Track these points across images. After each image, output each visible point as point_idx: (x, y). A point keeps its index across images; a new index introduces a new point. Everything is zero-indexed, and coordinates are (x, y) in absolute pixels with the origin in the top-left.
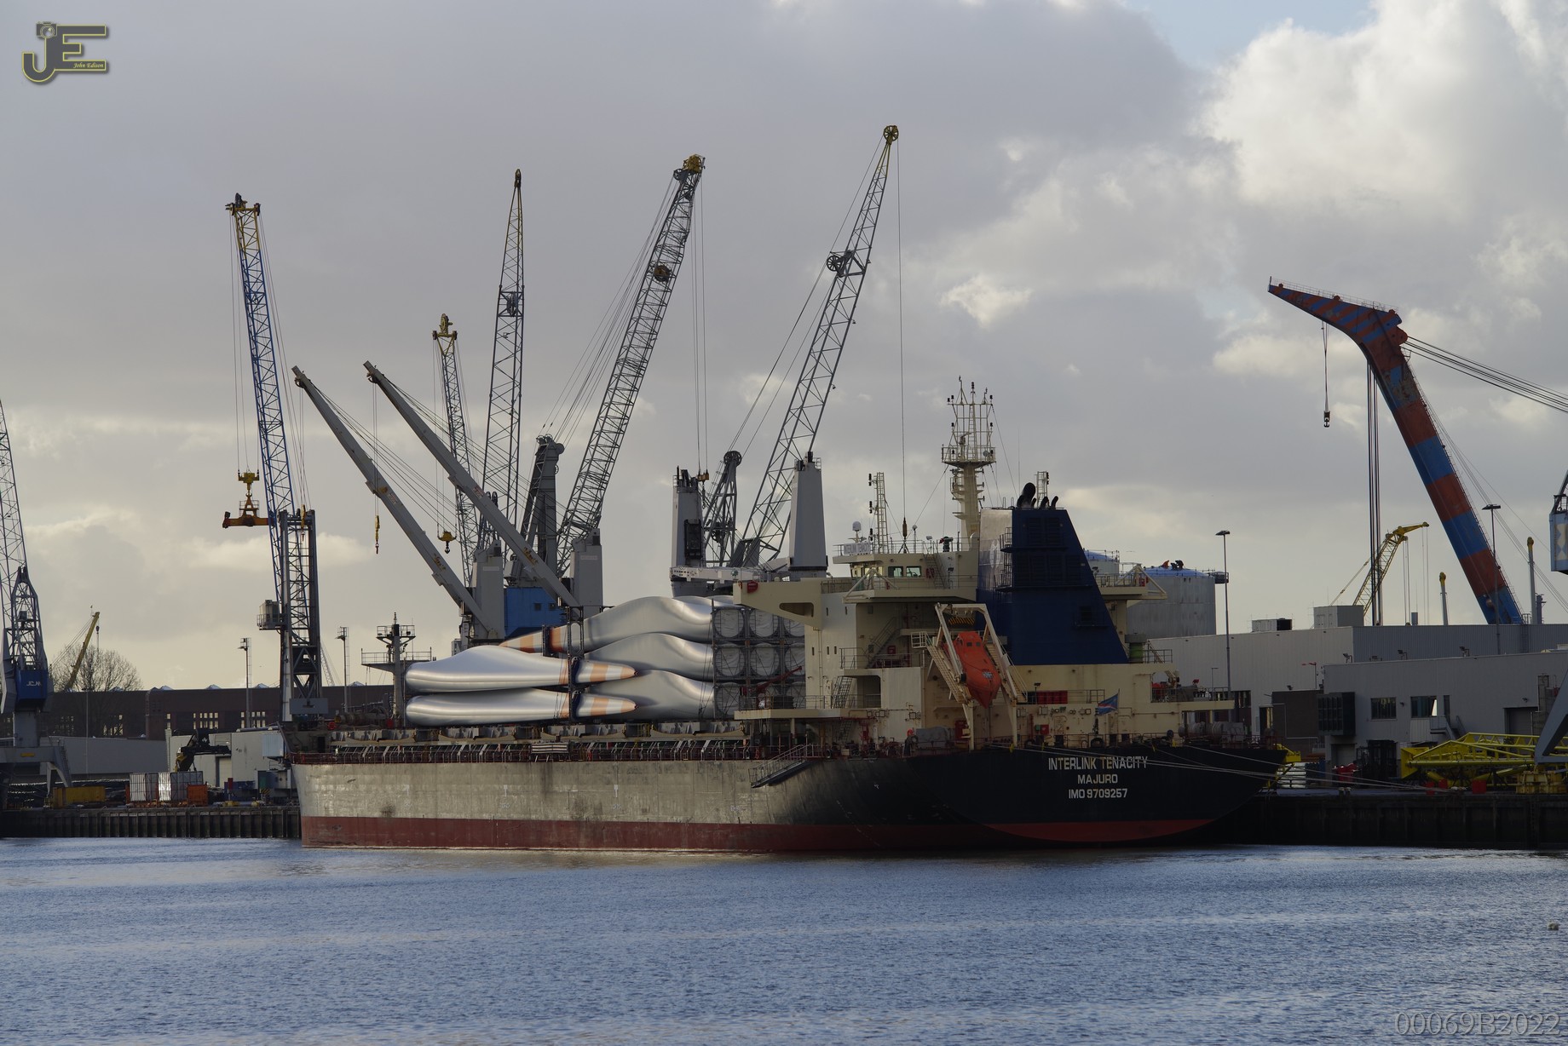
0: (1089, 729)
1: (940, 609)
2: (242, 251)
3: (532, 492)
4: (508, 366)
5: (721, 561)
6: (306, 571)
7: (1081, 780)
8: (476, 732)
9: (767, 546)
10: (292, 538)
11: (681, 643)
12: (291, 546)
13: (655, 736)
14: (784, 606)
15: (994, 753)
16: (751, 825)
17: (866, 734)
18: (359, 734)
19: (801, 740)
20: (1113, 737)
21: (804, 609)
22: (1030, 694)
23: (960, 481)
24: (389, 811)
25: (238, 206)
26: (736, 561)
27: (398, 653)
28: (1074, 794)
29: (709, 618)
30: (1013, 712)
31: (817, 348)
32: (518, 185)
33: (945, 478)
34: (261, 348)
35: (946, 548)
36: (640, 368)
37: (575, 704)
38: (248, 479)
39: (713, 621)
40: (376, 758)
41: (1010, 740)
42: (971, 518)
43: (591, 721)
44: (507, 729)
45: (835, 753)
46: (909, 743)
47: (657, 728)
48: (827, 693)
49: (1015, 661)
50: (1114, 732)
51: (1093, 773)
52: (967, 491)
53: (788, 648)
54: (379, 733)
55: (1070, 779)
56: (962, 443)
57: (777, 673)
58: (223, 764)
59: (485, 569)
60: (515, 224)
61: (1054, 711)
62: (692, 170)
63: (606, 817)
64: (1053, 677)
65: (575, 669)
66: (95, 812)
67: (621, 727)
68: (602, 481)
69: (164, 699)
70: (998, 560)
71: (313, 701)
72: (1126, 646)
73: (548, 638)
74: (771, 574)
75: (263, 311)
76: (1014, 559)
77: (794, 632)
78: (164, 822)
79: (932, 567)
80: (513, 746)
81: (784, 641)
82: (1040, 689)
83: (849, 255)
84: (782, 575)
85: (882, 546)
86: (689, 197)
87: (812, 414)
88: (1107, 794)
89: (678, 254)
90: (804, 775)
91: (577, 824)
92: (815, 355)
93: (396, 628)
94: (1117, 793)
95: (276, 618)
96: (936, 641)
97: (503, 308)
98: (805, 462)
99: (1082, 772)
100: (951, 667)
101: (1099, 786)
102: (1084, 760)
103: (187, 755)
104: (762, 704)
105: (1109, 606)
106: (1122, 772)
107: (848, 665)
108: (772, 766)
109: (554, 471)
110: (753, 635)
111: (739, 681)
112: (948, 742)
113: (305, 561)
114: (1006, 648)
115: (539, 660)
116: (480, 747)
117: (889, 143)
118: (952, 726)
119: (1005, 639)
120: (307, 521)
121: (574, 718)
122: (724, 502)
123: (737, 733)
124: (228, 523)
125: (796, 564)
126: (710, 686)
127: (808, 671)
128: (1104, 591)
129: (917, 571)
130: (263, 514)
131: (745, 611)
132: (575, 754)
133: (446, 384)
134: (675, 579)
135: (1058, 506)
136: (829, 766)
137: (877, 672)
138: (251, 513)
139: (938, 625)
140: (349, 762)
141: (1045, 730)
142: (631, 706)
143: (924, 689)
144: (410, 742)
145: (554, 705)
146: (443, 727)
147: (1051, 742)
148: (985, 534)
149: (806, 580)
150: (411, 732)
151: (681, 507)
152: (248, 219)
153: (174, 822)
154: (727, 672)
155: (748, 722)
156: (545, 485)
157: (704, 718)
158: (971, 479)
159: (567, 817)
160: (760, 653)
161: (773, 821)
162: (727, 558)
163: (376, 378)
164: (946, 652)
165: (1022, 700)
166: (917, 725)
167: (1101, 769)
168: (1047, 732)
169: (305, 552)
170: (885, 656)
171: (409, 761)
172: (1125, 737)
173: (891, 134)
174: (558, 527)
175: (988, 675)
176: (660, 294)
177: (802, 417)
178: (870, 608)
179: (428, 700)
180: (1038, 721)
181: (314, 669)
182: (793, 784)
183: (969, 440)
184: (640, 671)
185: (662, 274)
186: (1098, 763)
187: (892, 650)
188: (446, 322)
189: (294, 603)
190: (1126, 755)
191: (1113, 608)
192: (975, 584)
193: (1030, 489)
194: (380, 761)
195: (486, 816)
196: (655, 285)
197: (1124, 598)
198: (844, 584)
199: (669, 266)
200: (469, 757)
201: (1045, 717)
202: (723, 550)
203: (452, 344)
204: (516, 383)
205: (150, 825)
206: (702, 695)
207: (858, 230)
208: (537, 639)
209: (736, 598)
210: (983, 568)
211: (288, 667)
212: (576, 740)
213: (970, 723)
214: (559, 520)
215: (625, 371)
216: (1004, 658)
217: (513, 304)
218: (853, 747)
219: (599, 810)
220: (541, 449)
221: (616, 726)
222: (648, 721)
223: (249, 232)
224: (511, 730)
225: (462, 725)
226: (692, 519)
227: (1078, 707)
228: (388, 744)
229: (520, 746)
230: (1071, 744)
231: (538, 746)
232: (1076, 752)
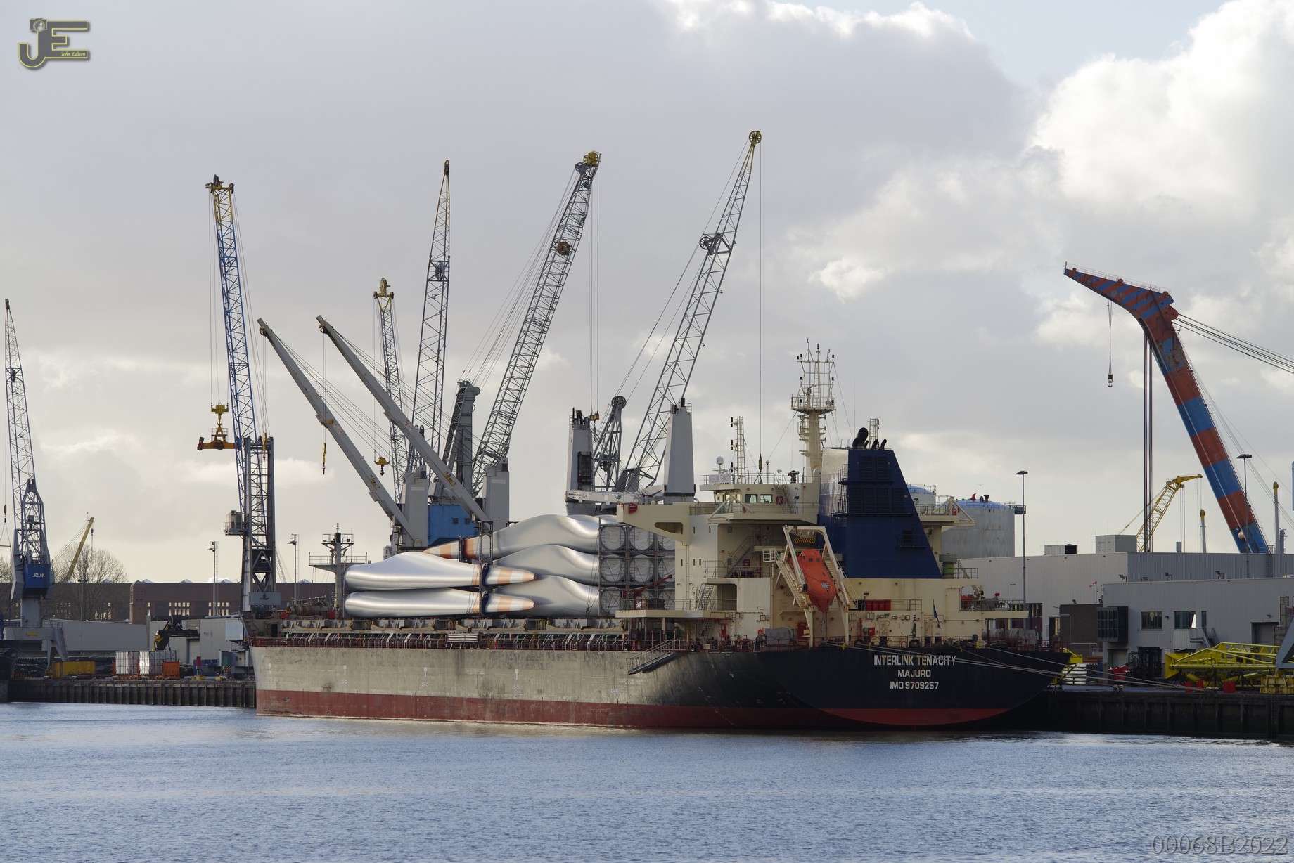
0: (908, 632)
1: (787, 531)
2: (219, 222)
3: (453, 426)
4: (435, 322)
5: (608, 486)
6: (265, 487)
7: (901, 674)
8: (402, 623)
9: (646, 475)
10: (254, 459)
11: (574, 553)
12: (254, 466)
13: (550, 630)
14: (658, 525)
15: (829, 649)
16: (627, 705)
17: (724, 632)
18: (306, 622)
19: (670, 636)
20: (928, 639)
21: (675, 527)
22: (860, 602)
23: (806, 425)
24: (329, 687)
25: (215, 185)
26: (620, 487)
27: (339, 556)
28: (894, 685)
29: (596, 533)
30: (845, 616)
31: (690, 312)
32: (447, 173)
33: (794, 420)
34: (232, 303)
35: (794, 480)
36: (544, 326)
37: (484, 602)
38: (219, 410)
39: (600, 536)
40: (319, 643)
41: (843, 640)
42: (815, 456)
43: (497, 616)
44: (428, 621)
45: (698, 648)
46: (759, 641)
47: (552, 623)
48: (692, 598)
49: (849, 574)
50: (928, 635)
51: (911, 669)
52: (812, 435)
53: (661, 559)
54: (322, 622)
55: (892, 672)
56: (808, 394)
57: (652, 580)
58: (193, 645)
59: (413, 489)
60: (444, 205)
61: (879, 617)
62: (590, 164)
63: (507, 696)
64: (879, 588)
65: (485, 573)
66: (86, 682)
67: (522, 622)
68: (511, 418)
69: (144, 589)
70: (837, 493)
71: (268, 595)
72: (940, 564)
73: (463, 547)
74: (649, 498)
75: (235, 272)
76: (849, 490)
77: (666, 546)
78: (144, 691)
79: (781, 496)
80: (432, 636)
81: (657, 554)
82: (868, 598)
83: (719, 236)
84: (657, 499)
85: (740, 477)
86: (587, 186)
87: (685, 367)
88: (922, 686)
89: (578, 233)
90: (672, 665)
91: (484, 701)
92: (689, 318)
93: (338, 536)
94: (930, 686)
95: (239, 525)
96: (783, 556)
97: (432, 274)
98: (679, 406)
99: (901, 668)
100: (795, 579)
101: (915, 679)
102: (904, 658)
103: (165, 636)
104: (639, 605)
105: (926, 531)
106: (934, 668)
107: (710, 575)
108: (647, 657)
109: (471, 409)
110: (632, 548)
111: (620, 586)
112: (791, 640)
113: (265, 479)
114: (841, 564)
115: (455, 565)
116: (405, 635)
117: (753, 145)
118: (795, 627)
119: (840, 556)
120: (266, 446)
121: (483, 613)
122: (611, 438)
123: (617, 629)
124: (202, 446)
125: (669, 491)
126: (596, 590)
127: (677, 579)
128: (922, 518)
129: (769, 498)
130: (231, 439)
131: (627, 528)
132: (483, 643)
133: (384, 335)
134: (569, 501)
135: (887, 447)
136: (693, 658)
137: (734, 581)
138: (221, 439)
139: (785, 543)
140: (297, 645)
141: (871, 632)
142: (530, 605)
143: (773, 596)
144: (347, 630)
145: (468, 602)
146: (375, 619)
147: (877, 642)
148: (826, 469)
149: (678, 504)
150: (348, 622)
151: (575, 442)
152: (224, 196)
153: (151, 692)
154: (610, 579)
155: (627, 620)
156: (463, 421)
157: (591, 616)
158: (815, 424)
159: (475, 695)
160: (637, 562)
161: (645, 702)
162: (612, 484)
163: (326, 329)
164: (792, 566)
165: (853, 606)
166: (766, 626)
167: (917, 666)
168: (873, 634)
169: (265, 472)
170: (741, 568)
171: (347, 646)
172: (938, 639)
173: (755, 138)
174: (474, 456)
175: (825, 585)
176: (562, 265)
177: (677, 369)
178: (730, 528)
179: (363, 595)
180: (867, 625)
181: (269, 568)
182: (662, 671)
183: (814, 391)
184: (539, 576)
185: (564, 249)
186: (915, 660)
187: (746, 563)
188: (385, 285)
189: (254, 514)
190: (938, 654)
191: (930, 533)
192: (817, 511)
193: (863, 433)
194: (322, 645)
195: (409, 693)
196: (558, 258)
197: (939, 525)
198: (709, 508)
199: (570, 242)
200: (396, 643)
201: (872, 621)
202: (609, 477)
203: (389, 303)
204: (442, 336)
205: (131, 694)
206: (590, 596)
207: (726, 216)
208: (454, 547)
209: (620, 517)
210: (823, 497)
211: (248, 567)
212: (485, 632)
213: (810, 625)
214: (475, 450)
215: (532, 328)
216: (838, 572)
217: (441, 272)
218: (713, 642)
219: (502, 690)
220: (461, 391)
221: (518, 621)
222: (544, 618)
223: (224, 207)
224: (431, 622)
225: (391, 617)
226: (584, 451)
227: (899, 614)
228: (329, 631)
229: (438, 636)
230: (893, 644)
231: (455, 635)
232: (897, 651)
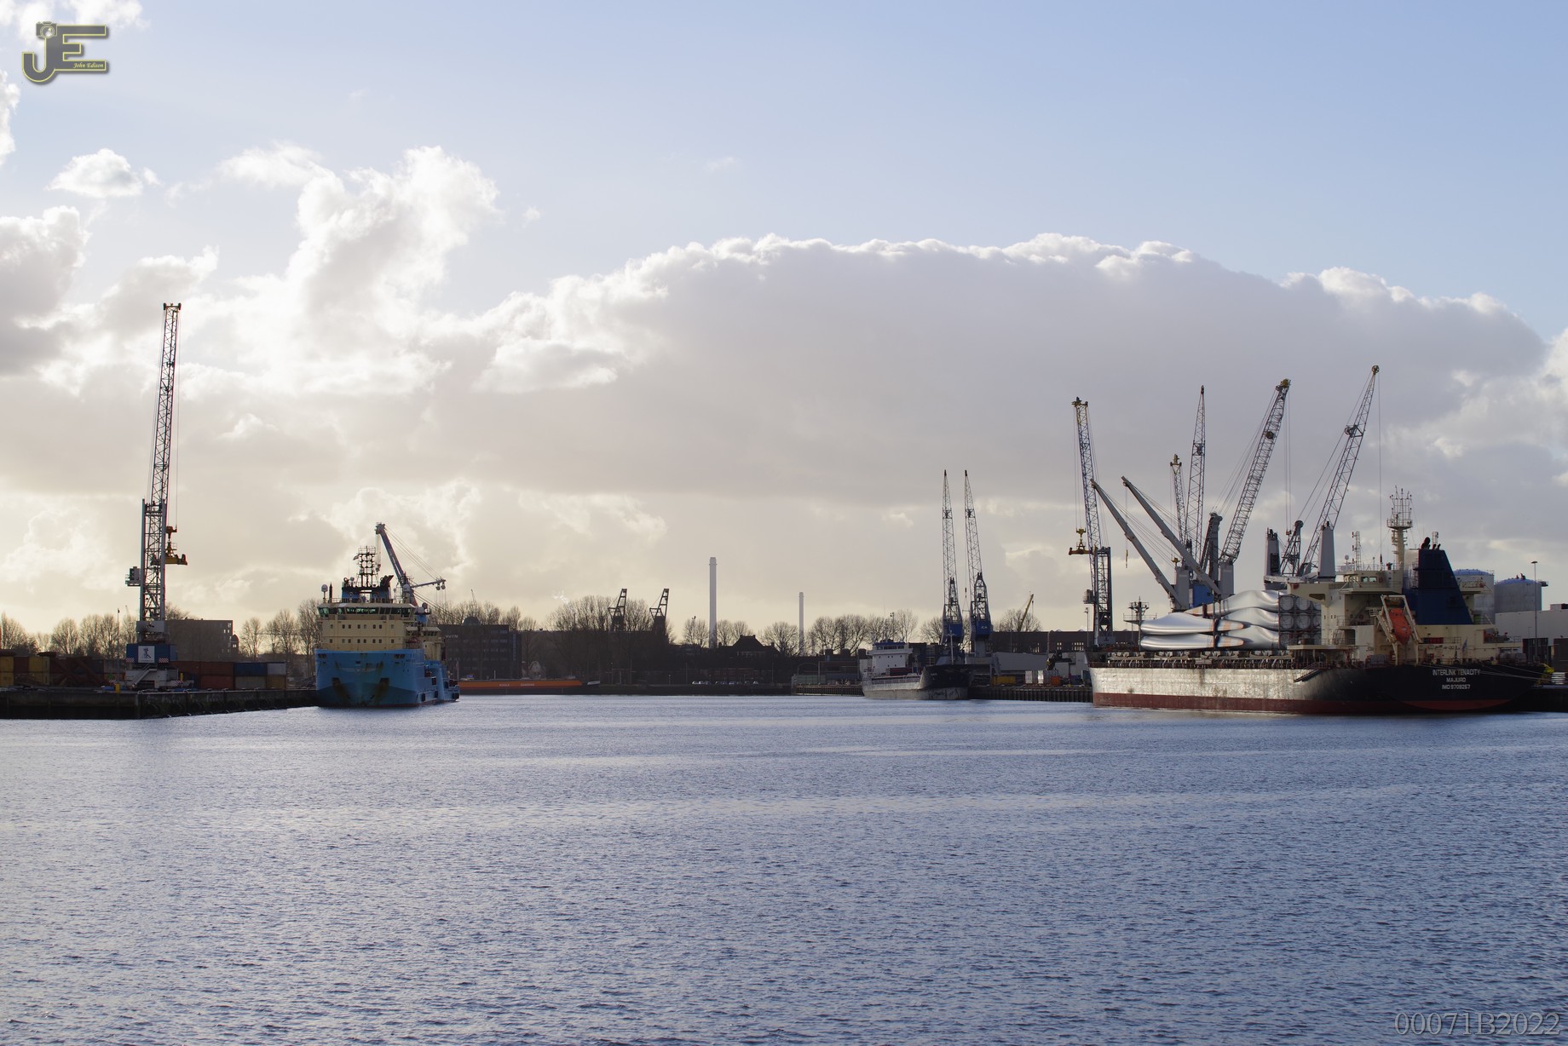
0: (1453, 656)
1: (1383, 598)
2: (1079, 424)
3: (1207, 540)
4: (1197, 479)
5: (1293, 573)
6: (1106, 576)
7: (1448, 680)
8: (1171, 654)
9: (1315, 566)
10: (1100, 559)
11: (1265, 612)
12: (1099, 564)
13: (1252, 657)
14: (1311, 595)
15: (1407, 667)
16: (1294, 700)
17: (1348, 657)
18: (1119, 654)
19: (1317, 660)
20: (1464, 660)
21: (1321, 597)
22: (1425, 639)
23: (1396, 536)
24: (1131, 691)
25: (1077, 403)
26: (1299, 574)
27: (1141, 615)
28: (1445, 687)
29: (1277, 600)
30: (1416, 647)
31: (1340, 471)
32: (1202, 393)
33: (1388, 534)
34: (1087, 470)
35: (1389, 568)
36: (1259, 481)
37: (1217, 641)
38: (1081, 532)
39: (1279, 602)
40: (1126, 666)
41: (1415, 661)
42: (1400, 553)
43: (1223, 649)
44: (1185, 653)
45: (1333, 667)
46: (1367, 662)
47: (1253, 653)
48: (1331, 637)
49: (1418, 622)
50: (1465, 657)
51: (1454, 677)
52: (1399, 541)
53: (1315, 615)
54: (1128, 654)
55: (1443, 679)
56: (1397, 517)
57: (1309, 627)
58: (1072, 667)
59: (1180, 576)
60: (1201, 411)
61: (1436, 647)
62: (1285, 385)
63: (1229, 695)
64: (1436, 631)
65: (1217, 625)
66: (1009, 688)
67: (1237, 652)
68: (1240, 534)
69: (1057, 636)
70: (1412, 574)
71: (1108, 638)
72: (1472, 616)
73: (1205, 610)
74: (1312, 580)
75: (1088, 452)
76: (1419, 574)
77: (1318, 608)
78: (1040, 693)
79: (1382, 577)
80: (1188, 661)
81: (1313, 612)
82: (1430, 636)
83: (1356, 427)
84: (1314, 580)
85: (1358, 567)
86: (1283, 399)
87: (1337, 502)
88: (1460, 687)
89: (1278, 426)
90: (1318, 677)
91: (1215, 698)
92: (1339, 475)
93: (1140, 603)
94: (1465, 687)
95: (1092, 598)
96: (1381, 613)
97: (1195, 451)
98: (1326, 526)
99: (1448, 677)
100: (1387, 626)
101: (1457, 683)
102: (1450, 671)
103: (1053, 662)
104: (1300, 642)
105: (1464, 597)
106: (1468, 677)
107: (1341, 624)
108: (1305, 672)
109: (1218, 529)
110: (1298, 609)
111: (1291, 631)
112: (1385, 662)
113: (1106, 571)
114: (1414, 617)
115: (1201, 620)
116: (1173, 661)
117: (1374, 374)
118: (1388, 654)
119: (1414, 612)
120: (1106, 552)
121: (1216, 648)
122: (1295, 545)
123: (1289, 656)
124: (1071, 552)
125: (1321, 575)
126: (1277, 633)
127: (1323, 626)
128: (1462, 589)
129: (1375, 579)
130: (1087, 549)
131: (1294, 598)
132: (1215, 665)
133: (1176, 487)
134: (1266, 582)
135: (1441, 548)
136: (1330, 673)
137: (1354, 627)
138: (1082, 548)
139: (1382, 605)
140: (1114, 667)
141: (1432, 656)
142: (1241, 643)
143: (1375, 636)
144: (1142, 658)
145: (1207, 641)
146: (1157, 651)
147: (1434, 662)
148: (1406, 561)
149: (1325, 583)
150: (1142, 653)
151: (1269, 547)
152: (1082, 409)
153: (1044, 693)
154: (1285, 627)
155: (1293, 651)
156: (1213, 536)
157: (1274, 649)
158: (1401, 535)
159: (1211, 695)
160: (1301, 617)
161: (1304, 699)
162: (1296, 572)
163: (1127, 484)
164: (1386, 618)
165: (1421, 641)
166: (1372, 653)
167: (1457, 675)
168: (1433, 657)
169: (1106, 567)
170: (1358, 619)
171: (1141, 667)
172: (1470, 660)
173: (1376, 370)
174: (1219, 556)
175: (1405, 629)
176: (1269, 445)
177: (1332, 505)
178: (1351, 597)
179: (1151, 638)
180: (1429, 652)
181: (1109, 623)
182: (1313, 680)
183: (1400, 517)
184: (1246, 625)
185: (1270, 435)
186: (1456, 672)
187: (1361, 617)
188: (1176, 458)
189: (1100, 591)
190: (1469, 669)
191: (1468, 598)
192: (1401, 586)
193: (1427, 540)
194: (1128, 667)
195: (1175, 694)
196: (1267, 440)
197: (1472, 593)
198: (1340, 585)
199: (1273, 432)
200: (1168, 666)
201: (1432, 650)
202: (1294, 568)
203: (1179, 468)
204: (1201, 487)
205: (1033, 695)
206: (1273, 638)
207: (1360, 415)
208: (1200, 610)
209: (1289, 591)
210: (1405, 579)
211: (1097, 623)
212: (1216, 658)
213: (1396, 652)
214: (1220, 553)
215: (1252, 482)
216: (1412, 621)
217: (1200, 450)
218: (1342, 663)
219: (1225, 692)
220: (1211, 519)
221: (1234, 652)
222: (1250, 650)
223: (1082, 414)
224: (1187, 653)
225: (1165, 651)
226: (1274, 552)
227: (1448, 645)
228: (1132, 659)
230: (1444, 663)
231: (1198, 661)
232: (1447, 667)
